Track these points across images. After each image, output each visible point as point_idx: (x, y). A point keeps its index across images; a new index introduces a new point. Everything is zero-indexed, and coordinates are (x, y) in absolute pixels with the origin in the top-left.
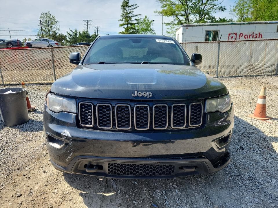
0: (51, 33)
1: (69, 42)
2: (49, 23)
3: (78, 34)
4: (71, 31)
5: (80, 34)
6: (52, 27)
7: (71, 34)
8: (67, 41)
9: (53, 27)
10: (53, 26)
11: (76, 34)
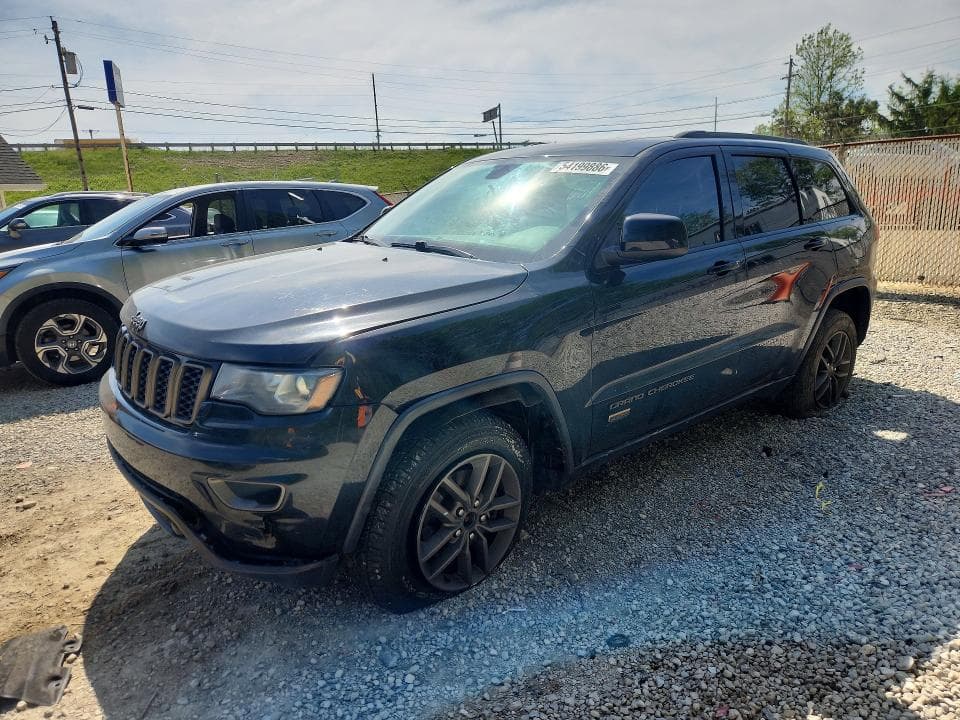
0: (825, 98)
1: (890, 124)
2: (827, 64)
3: (936, 90)
4: (909, 80)
5: (945, 89)
6: (835, 78)
7: (904, 94)
8: (882, 121)
9: (840, 75)
10: (842, 72)
11: (926, 93)
